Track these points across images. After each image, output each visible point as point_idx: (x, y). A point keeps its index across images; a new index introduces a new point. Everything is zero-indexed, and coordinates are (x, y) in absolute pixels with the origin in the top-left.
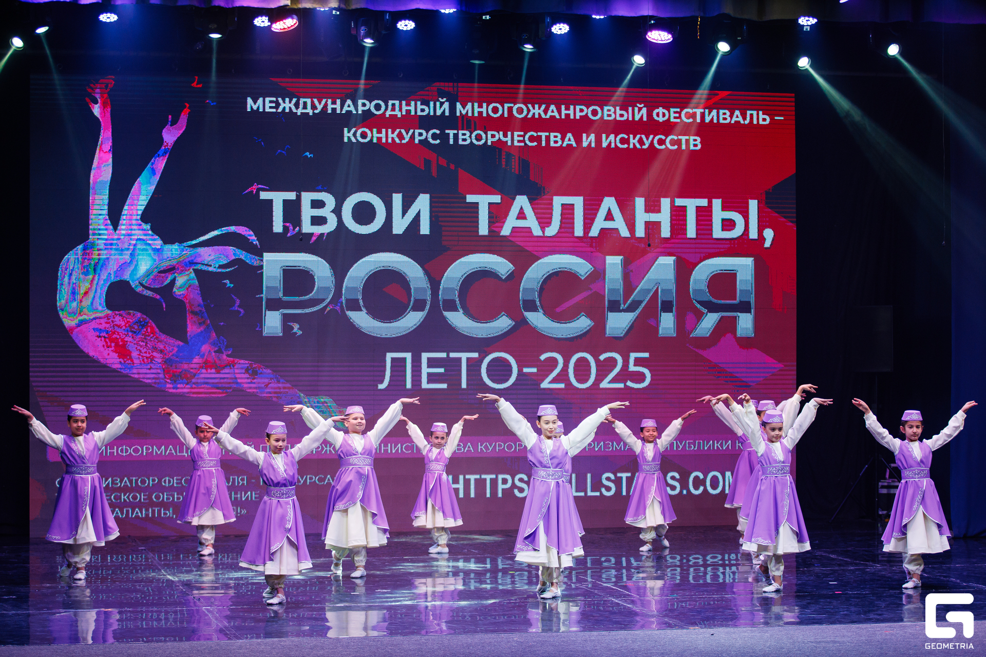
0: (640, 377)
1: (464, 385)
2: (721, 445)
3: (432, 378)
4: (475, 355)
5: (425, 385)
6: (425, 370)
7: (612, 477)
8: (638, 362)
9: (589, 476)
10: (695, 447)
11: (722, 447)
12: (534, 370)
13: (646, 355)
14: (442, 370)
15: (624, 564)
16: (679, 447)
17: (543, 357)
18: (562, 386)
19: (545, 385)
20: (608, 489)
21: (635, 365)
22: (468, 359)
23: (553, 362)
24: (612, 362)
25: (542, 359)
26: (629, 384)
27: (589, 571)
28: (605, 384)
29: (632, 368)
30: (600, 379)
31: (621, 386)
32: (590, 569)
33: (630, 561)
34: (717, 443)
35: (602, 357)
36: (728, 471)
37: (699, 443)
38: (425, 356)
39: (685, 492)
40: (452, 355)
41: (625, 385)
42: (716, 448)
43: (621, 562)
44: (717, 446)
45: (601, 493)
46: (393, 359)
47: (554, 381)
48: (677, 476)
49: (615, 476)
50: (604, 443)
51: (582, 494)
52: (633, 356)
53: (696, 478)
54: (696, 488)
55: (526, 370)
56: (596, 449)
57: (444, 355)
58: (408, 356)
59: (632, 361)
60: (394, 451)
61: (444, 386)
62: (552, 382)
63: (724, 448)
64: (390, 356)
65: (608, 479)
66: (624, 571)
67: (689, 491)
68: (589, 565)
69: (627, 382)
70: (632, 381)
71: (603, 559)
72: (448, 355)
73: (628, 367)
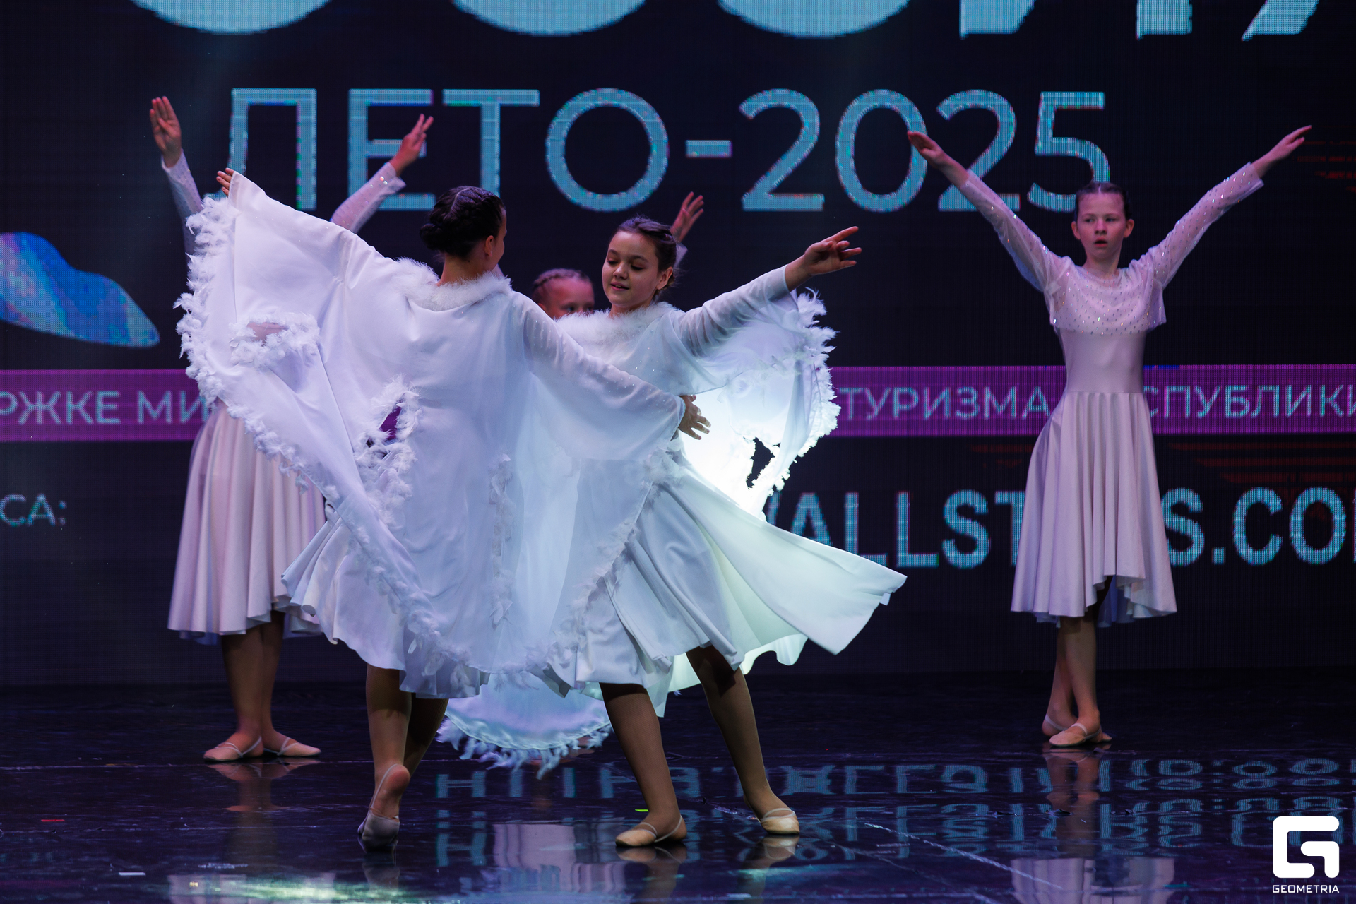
0: (1073, 175)
2: (1342, 401)
4: (531, 97)
6: (362, 148)
7: (981, 505)
8: (1067, 123)
9: (903, 502)
10: (1253, 407)
11: (1344, 409)
12: (720, 148)
13: (1097, 100)
15: (1017, 786)
16: (1201, 408)
17: (752, 107)
18: (815, 202)
19: (759, 198)
20: (966, 544)
21: (1059, 131)
22: (506, 111)
23: (787, 123)
24: (982, 123)
25: (751, 114)
26: (1038, 196)
27: (901, 810)
28: (956, 198)
29: (1047, 143)
32: (905, 799)
33: (1036, 778)
34: (1329, 394)
35: (951, 106)
37: (1268, 396)
38: (361, 99)
39: (1219, 555)
40: (455, 97)
41: (1024, 201)
42: (1322, 410)
43: (1006, 782)
45: (942, 558)
46: (255, 112)
47: (787, 186)
48: (1195, 503)
49: (990, 499)
50: (954, 396)
52: (1051, 102)
53: (1258, 510)
54: (1257, 542)
55: (697, 148)
56: (927, 414)
57: (422, 96)
58: (305, 100)
59: (1046, 117)
61: (425, 202)
62: (781, 189)
64: (244, 97)
65: (966, 511)
66: (1017, 810)
67: (1231, 551)
68: (901, 788)
69: (1029, 189)
70: (1048, 187)
71: (950, 771)
72: (438, 97)
73: (1033, 139)
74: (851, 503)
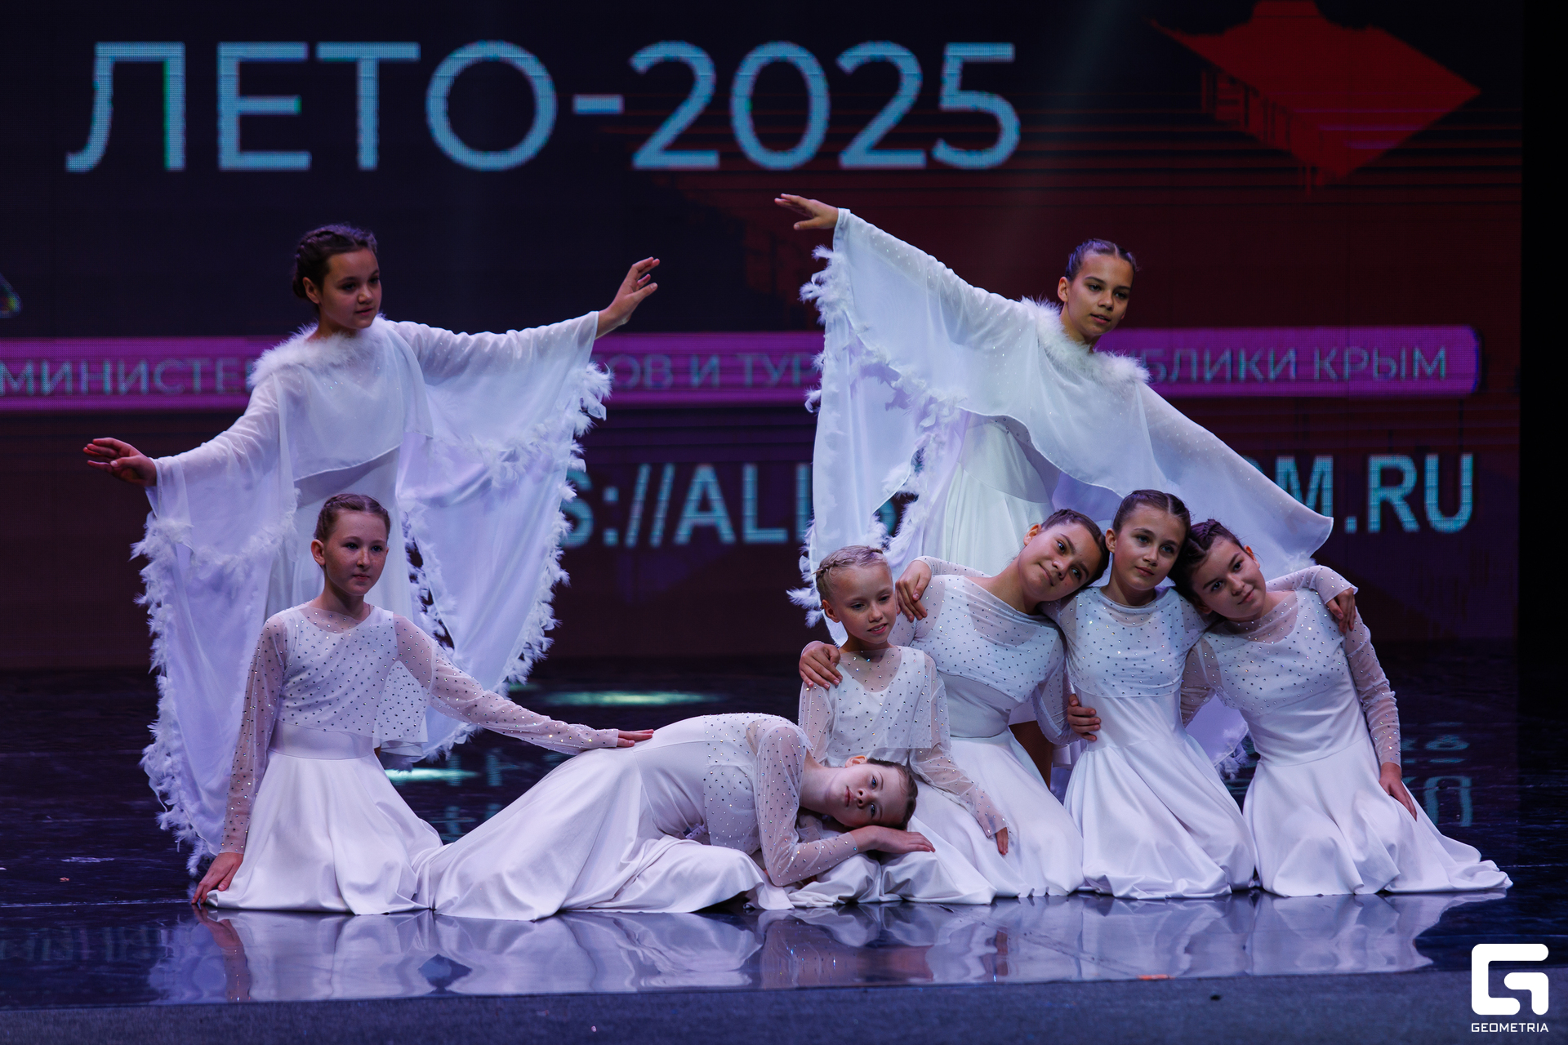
0: (981, 130)
1: (368, 157)
2: (1263, 364)
3: (256, 134)
4: (408, 50)
5: (231, 156)
6: (231, 105)
8: (974, 76)
10: (1169, 373)
11: (1265, 372)
12: (611, 104)
13: (1005, 50)
14: (288, 105)
17: (643, 59)
18: (708, 160)
19: (651, 156)
21: (966, 85)
22: (382, 63)
23: (679, 78)
24: (884, 77)
25: (641, 67)
26: (945, 153)
28: (858, 155)
29: (953, 98)
30: (841, 132)
31: (913, 159)
34: (1248, 358)
35: (851, 60)
36: (1285, 453)
37: (1185, 363)
38: (230, 55)
40: (328, 51)
41: (930, 157)
42: (1242, 375)
44: (1248, 372)
46: (119, 67)
47: (681, 143)
51: (778, 535)
52: (958, 56)
55: (586, 104)
57: (297, 51)
58: (172, 54)
59: (953, 72)
60: (123, 387)
61: (299, 161)
62: (674, 146)
63: (1272, 375)
64: (107, 54)
69: (934, 146)
72: (312, 51)
73: (939, 94)
74: (750, 474)
